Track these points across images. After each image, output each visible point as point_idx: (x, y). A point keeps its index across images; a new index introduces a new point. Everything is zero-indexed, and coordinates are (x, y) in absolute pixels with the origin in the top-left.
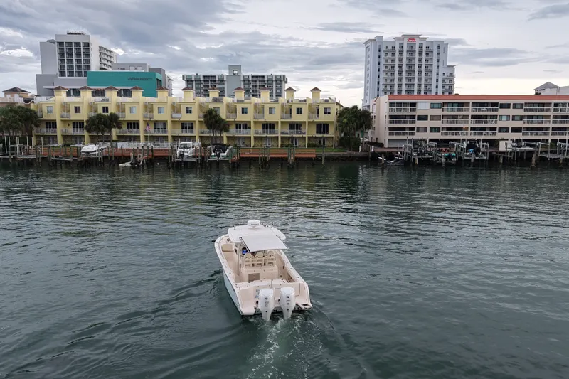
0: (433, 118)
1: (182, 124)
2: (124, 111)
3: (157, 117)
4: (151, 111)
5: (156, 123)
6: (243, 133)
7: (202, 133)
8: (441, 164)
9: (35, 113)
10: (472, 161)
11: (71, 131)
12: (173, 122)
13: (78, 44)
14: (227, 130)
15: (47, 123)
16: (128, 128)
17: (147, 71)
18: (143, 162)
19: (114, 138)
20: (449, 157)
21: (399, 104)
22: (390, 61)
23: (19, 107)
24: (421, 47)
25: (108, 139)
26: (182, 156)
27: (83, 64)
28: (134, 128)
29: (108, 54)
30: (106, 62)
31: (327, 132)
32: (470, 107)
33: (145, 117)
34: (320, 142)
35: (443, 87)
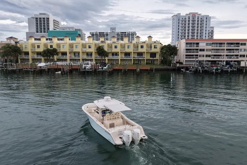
0: (207, 50)
1: (87, 53)
2: (60, 47)
3: (75, 50)
4: (73, 47)
5: (75, 53)
6: (115, 57)
7: (96, 58)
8: (213, 73)
9: (19, 48)
10: (229, 71)
11: (36, 56)
12: (83, 52)
13: (44, 18)
14: (107, 56)
15: (25, 53)
16: (62, 55)
17: (74, 30)
18: (67, 71)
19: (55, 60)
20: (217, 69)
21: (191, 43)
22: (184, 25)
23: (12, 45)
24: (198, 18)
25: (53, 60)
26: (85, 68)
27: (46, 28)
28: (65, 55)
29: (58, 23)
30: (56, 27)
31: (155, 57)
32: (226, 45)
33: (69, 50)
34: (152, 62)
35: (209, 37)
